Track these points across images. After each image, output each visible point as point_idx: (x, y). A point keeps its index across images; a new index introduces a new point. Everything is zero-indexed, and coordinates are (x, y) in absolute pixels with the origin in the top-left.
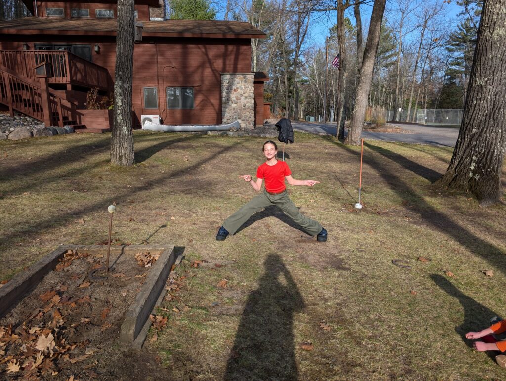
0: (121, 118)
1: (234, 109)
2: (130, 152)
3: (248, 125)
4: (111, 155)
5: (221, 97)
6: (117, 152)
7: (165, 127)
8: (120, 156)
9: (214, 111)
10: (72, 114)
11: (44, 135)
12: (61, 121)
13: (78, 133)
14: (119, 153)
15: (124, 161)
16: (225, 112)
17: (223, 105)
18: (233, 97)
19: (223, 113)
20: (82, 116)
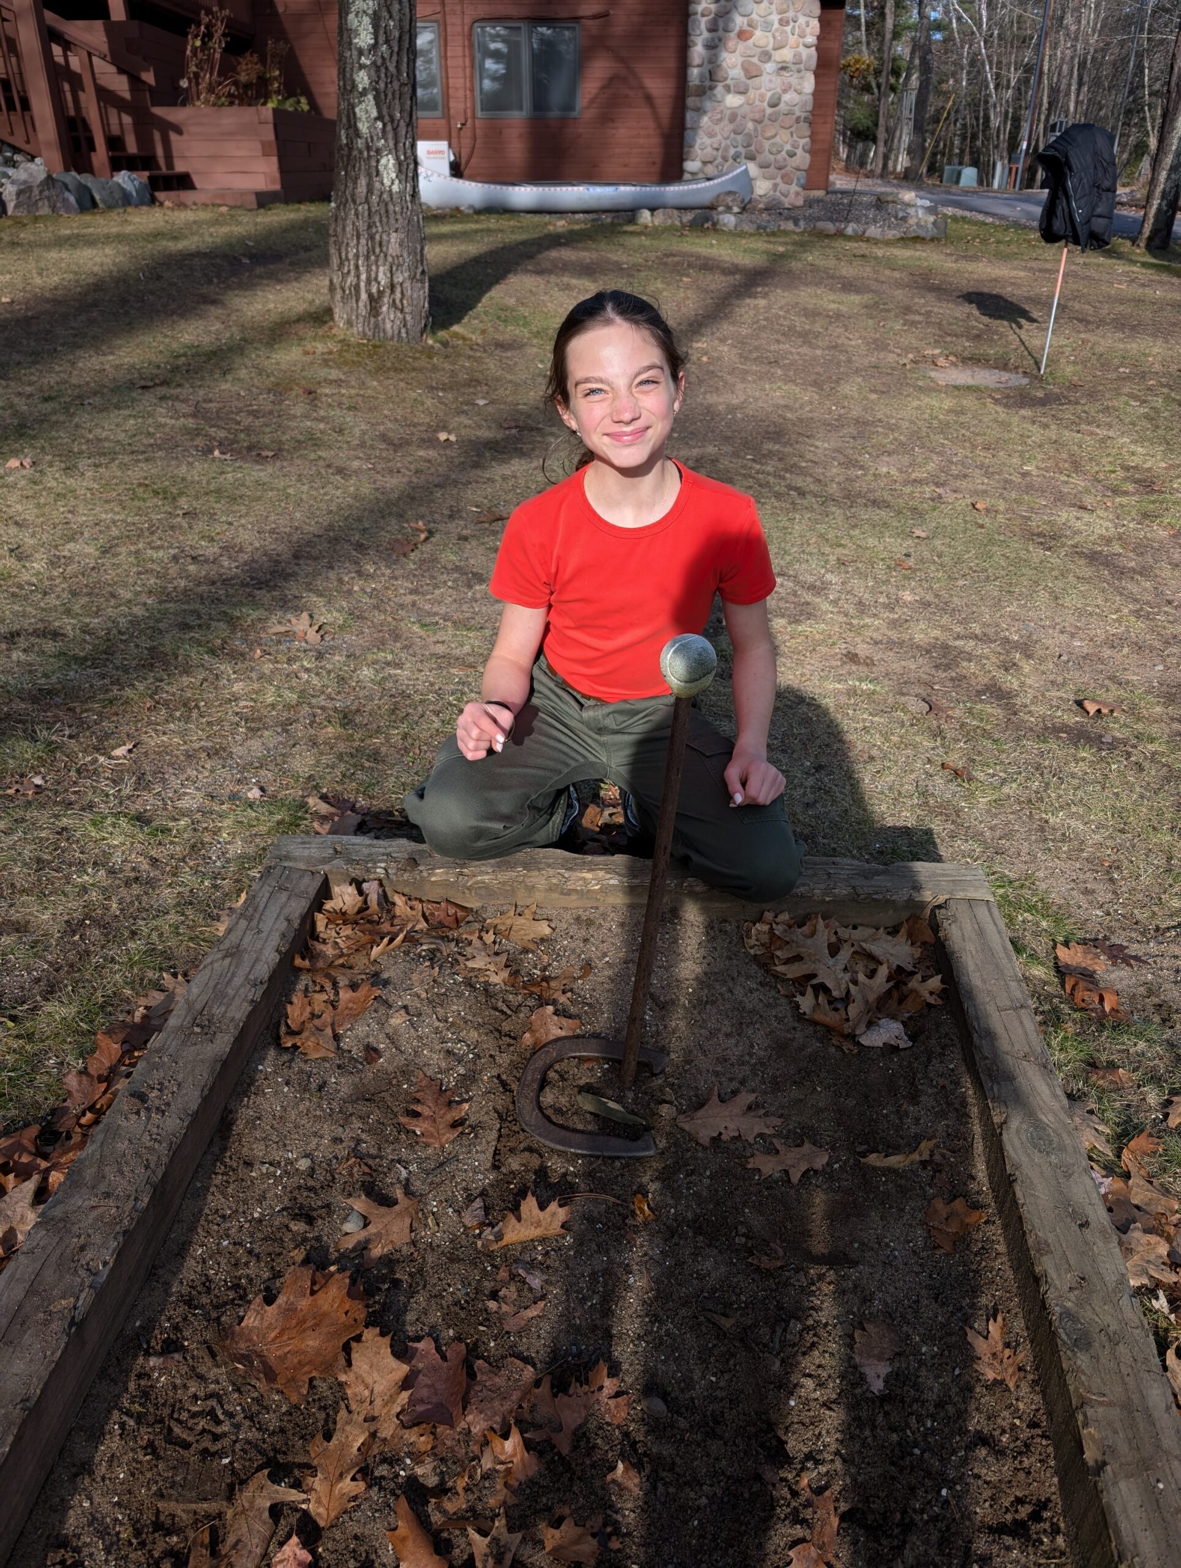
0: (374, 113)
1: (733, 118)
2: (413, 278)
3: (782, 187)
4: (332, 288)
5: (683, 63)
6: (358, 276)
7: (471, 192)
8: (370, 296)
9: (651, 124)
10: (136, 124)
11: (44, 210)
12: (100, 155)
13: (167, 203)
14: (369, 282)
15: (390, 320)
16: (695, 129)
17: (691, 101)
18: (734, 67)
19: (688, 134)
20: (173, 136)
